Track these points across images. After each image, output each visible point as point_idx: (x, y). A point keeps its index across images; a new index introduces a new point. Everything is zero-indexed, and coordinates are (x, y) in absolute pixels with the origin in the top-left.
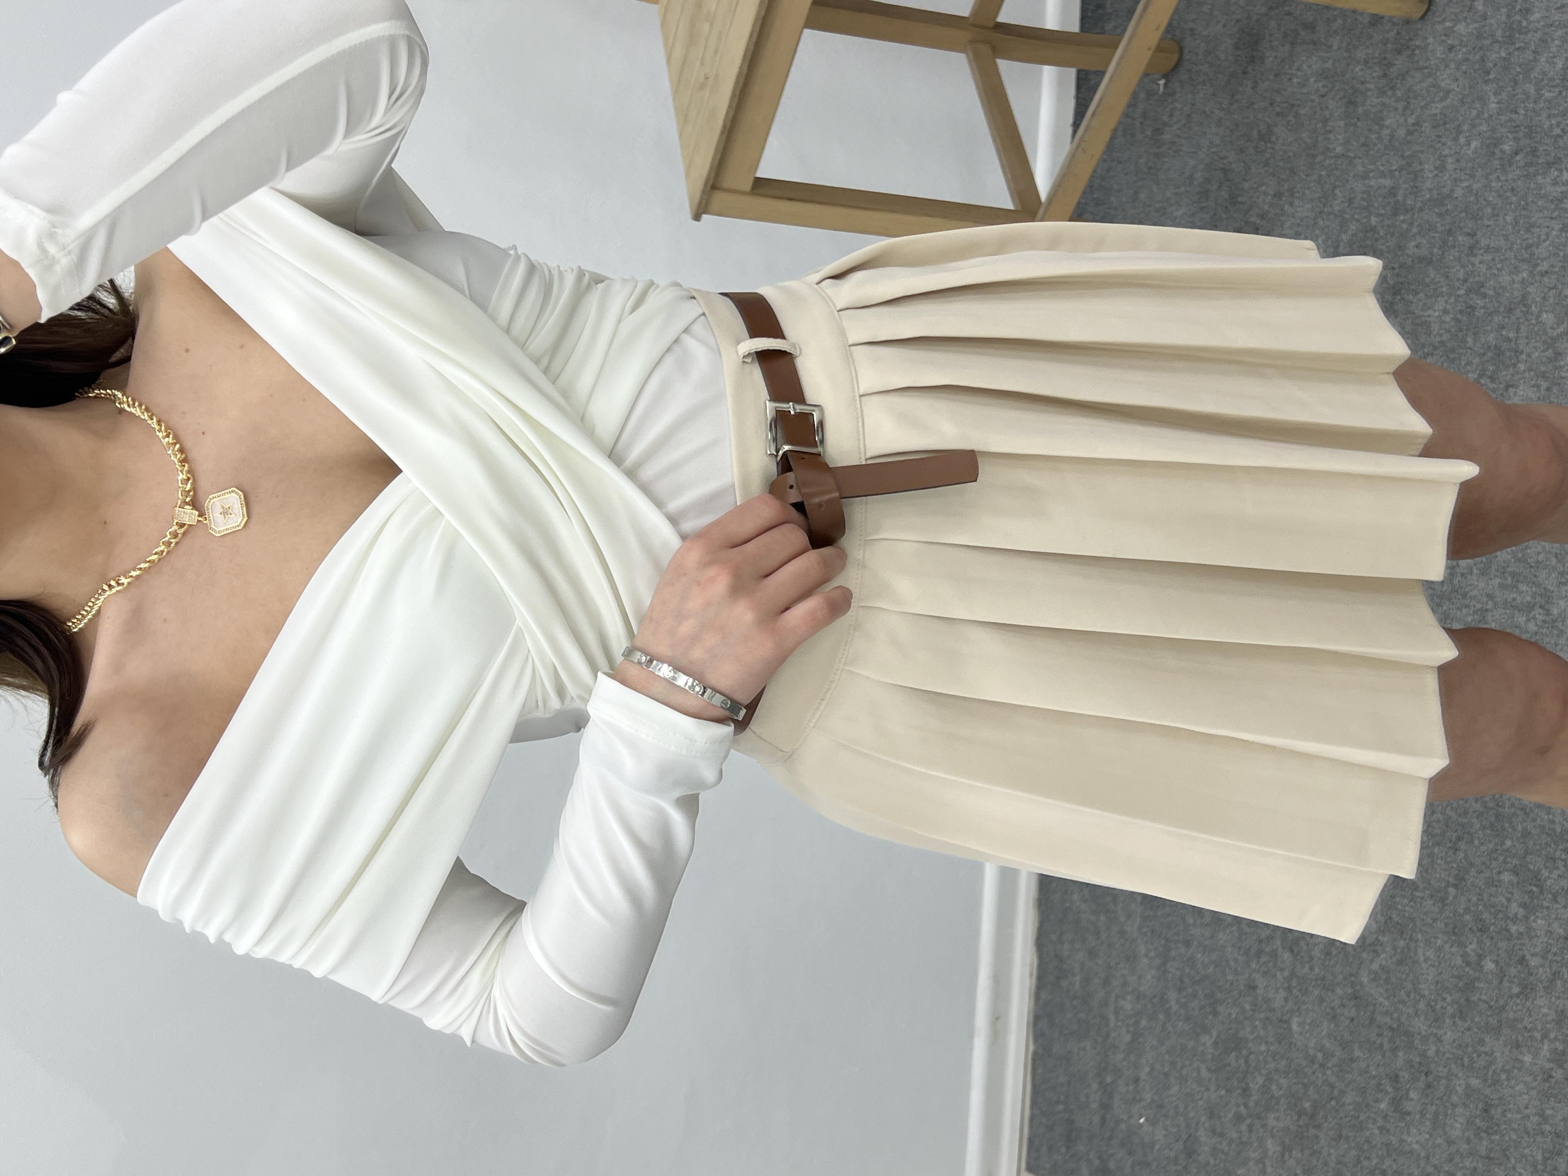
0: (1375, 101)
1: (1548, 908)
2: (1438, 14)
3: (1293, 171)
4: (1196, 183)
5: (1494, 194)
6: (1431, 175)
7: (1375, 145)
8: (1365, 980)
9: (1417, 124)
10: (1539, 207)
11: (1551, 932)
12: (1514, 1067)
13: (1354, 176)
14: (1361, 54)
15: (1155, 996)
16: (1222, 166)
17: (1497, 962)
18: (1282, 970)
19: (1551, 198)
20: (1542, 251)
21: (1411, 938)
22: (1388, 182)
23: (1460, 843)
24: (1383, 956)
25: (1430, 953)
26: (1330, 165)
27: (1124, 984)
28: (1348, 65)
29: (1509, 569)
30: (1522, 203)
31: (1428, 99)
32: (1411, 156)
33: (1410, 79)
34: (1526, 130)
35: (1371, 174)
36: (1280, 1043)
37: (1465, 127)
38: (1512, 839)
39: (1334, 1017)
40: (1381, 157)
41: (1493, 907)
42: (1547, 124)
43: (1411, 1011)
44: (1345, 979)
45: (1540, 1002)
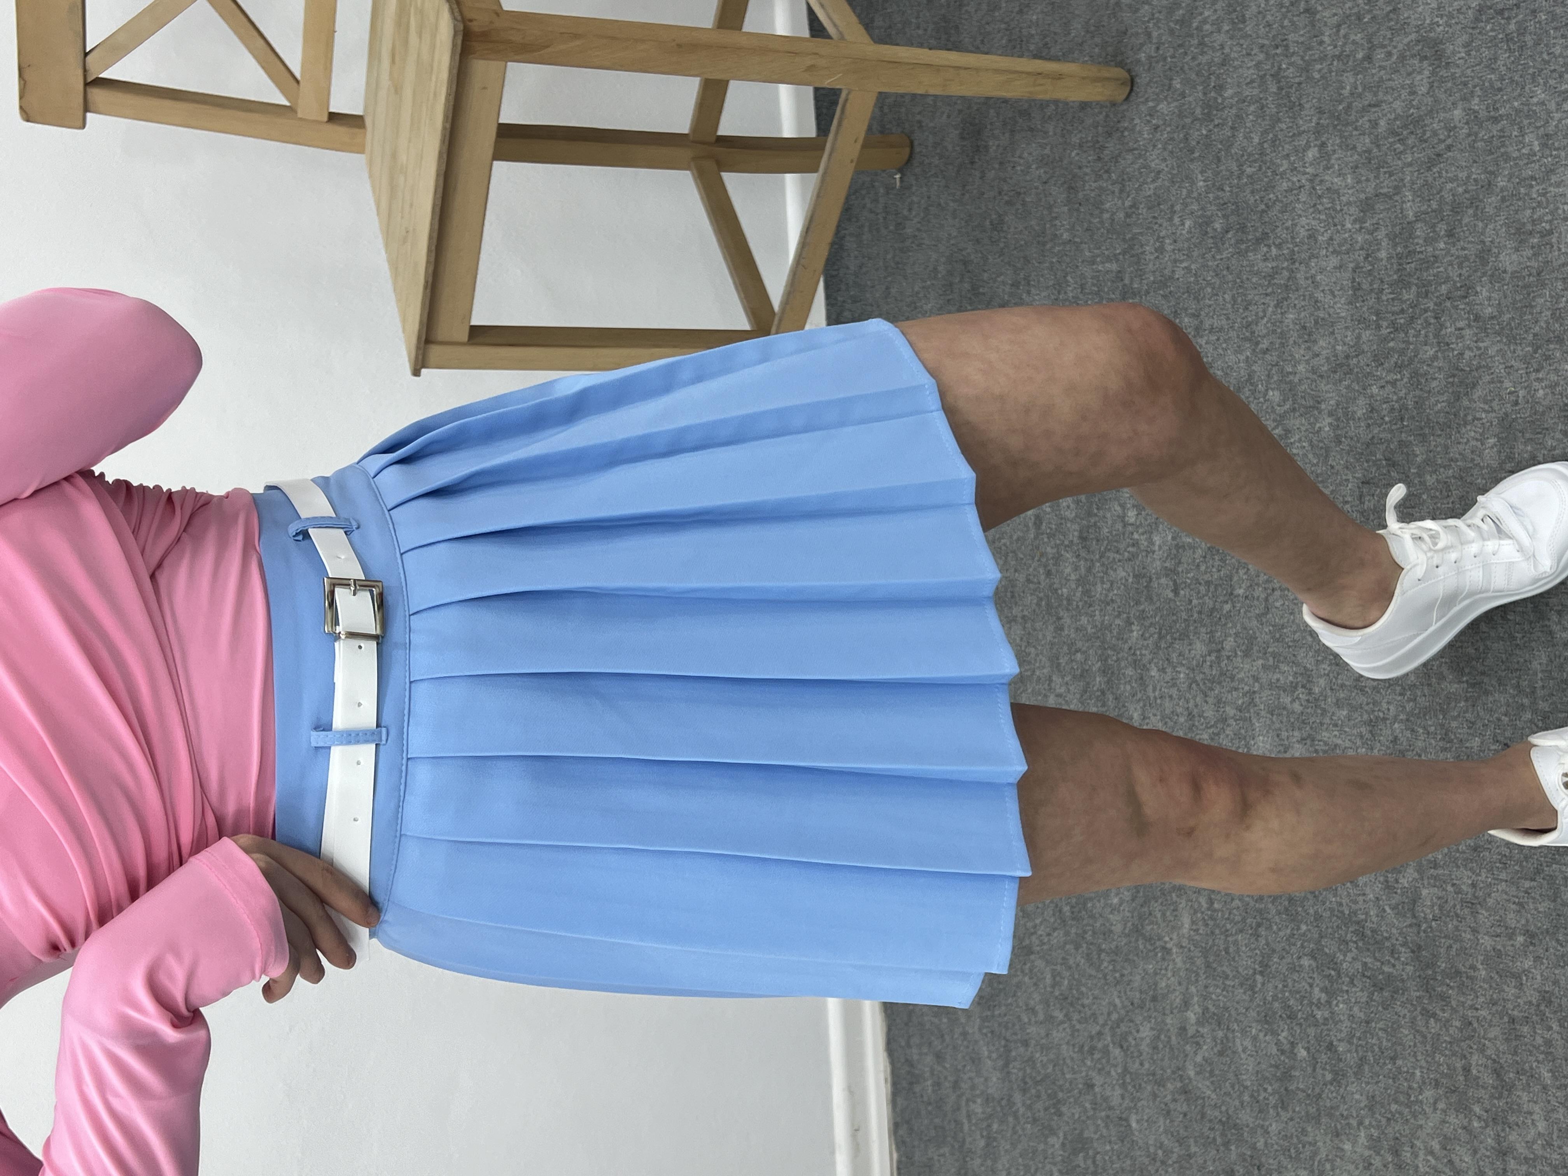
0: (1094, 185)
1: (1347, 991)
2: (1140, 95)
3: (1027, 260)
4: (940, 276)
5: (1211, 273)
6: (1152, 257)
7: (1099, 229)
8: (1192, 1073)
9: (1134, 206)
10: (1254, 284)
11: (1352, 1016)
12: (1336, 1156)
13: (1083, 262)
14: (1075, 140)
15: (1002, 1099)
16: (962, 258)
17: (1308, 1049)
18: (1116, 1066)
19: (1263, 274)
20: (1261, 329)
21: (1228, 1029)
22: (1114, 267)
23: (1260, 929)
24: (1205, 1047)
25: (1248, 1043)
26: (1059, 251)
27: (973, 1088)
28: (1065, 150)
29: (1270, 650)
30: (1238, 280)
31: (1141, 180)
32: (1132, 239)
33: (1123, 162)
34: (1233, 207)
35: (1098, 259)
36: (1122, 1141)
37: (1178, 208)
38: (1306, 923)
39: (1168, 1112)
40: (1105, 241)
41: (1298, 992)
42: (1252, 200)
43: (1237, 1103)
44: (1173, 1072)
45: (1352, 1088)
